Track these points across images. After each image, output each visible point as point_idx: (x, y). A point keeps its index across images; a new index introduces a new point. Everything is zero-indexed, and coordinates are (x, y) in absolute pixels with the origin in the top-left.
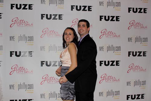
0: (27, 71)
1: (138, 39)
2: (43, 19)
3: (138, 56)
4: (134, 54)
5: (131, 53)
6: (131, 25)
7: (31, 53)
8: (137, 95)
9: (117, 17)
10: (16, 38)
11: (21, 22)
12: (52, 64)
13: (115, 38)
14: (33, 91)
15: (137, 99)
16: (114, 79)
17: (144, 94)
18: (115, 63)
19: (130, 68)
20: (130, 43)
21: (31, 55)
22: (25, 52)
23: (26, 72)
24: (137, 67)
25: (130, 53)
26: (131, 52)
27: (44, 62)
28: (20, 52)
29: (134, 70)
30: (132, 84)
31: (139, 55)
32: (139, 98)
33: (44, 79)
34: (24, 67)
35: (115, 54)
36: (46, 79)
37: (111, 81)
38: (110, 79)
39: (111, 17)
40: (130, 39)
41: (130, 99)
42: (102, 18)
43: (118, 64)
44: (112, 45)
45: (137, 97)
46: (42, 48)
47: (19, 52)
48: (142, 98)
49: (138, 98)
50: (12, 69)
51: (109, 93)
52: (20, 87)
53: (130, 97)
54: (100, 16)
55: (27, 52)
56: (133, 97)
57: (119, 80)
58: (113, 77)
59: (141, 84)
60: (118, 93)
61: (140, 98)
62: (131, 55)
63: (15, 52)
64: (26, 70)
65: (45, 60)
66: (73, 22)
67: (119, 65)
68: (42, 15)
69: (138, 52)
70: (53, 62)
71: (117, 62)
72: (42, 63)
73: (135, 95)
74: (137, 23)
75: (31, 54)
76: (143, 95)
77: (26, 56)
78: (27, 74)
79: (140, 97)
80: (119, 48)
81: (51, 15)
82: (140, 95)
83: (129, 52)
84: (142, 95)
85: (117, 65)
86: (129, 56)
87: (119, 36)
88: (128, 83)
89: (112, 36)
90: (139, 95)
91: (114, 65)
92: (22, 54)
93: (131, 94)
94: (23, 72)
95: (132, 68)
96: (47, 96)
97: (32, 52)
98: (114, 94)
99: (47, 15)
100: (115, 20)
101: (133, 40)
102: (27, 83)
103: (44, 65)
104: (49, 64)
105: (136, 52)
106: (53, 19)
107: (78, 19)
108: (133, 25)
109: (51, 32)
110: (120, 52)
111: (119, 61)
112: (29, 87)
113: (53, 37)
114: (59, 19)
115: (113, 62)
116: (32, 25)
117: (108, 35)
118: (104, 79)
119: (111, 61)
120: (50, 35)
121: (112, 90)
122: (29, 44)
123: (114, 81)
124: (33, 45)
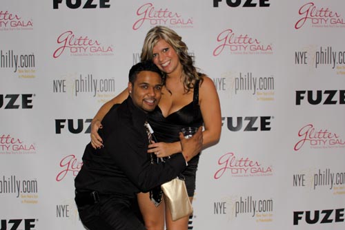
0: (20, 145)
1: (324, 57)
2: (57, 8)
3: (326, 103)
4: (315, 98)
5: (306, 96)
6: (304, 16)
7: (29, 99)
8: (323, 212)
11: (2, 16)
12: (85, 126)
13: (258, 53)
14: (37, 197)
15: (322, 222)
16: (256, 166)
17: (343, 210)
18: (257, 124)
19: (303, 137)
20: (301, 66)
21: (29, 104)
22: (14, 97)
23: (18, 149)
24: (322, 135)
25: (302, 95)
26: (304, 92)
27: (64, 121)
29: (314, 142)
30: (309, 180)
31: (328, 101)
32: (329, 218)
33: (66, 168)
34: (12, 136)
35: (258, 99)
36: (70, 166)
37: (249, 171)
38: (245, 168)
40: (300, 57)
41: (302, 222)
43: (267, 126)
44: (249, 75)
45: (322, 216)
46: (58, 85)
48: (338, 220)
49: (325, 220)
51: (241, 206)
52: (4, 186)
53: (304, 216)
55: (18, 95)
56: (312, 218)
57: (269, 170)
58: (254, 163)
59: (334, 182)
60: (267, 205)
61: (331, 221)
62: (305, 101)
65: (67, 118)
66: (139, 13)
67: (269, 129)
69: (326, 92)
70: (87, 121)
72: (59, 125)
73: (317, 213)
74: (321, 11)
75: (30, 101)
76: (341, 213)
78: (21, 153)
79: (332, 216)
82: (332, 211)
83: (298, 93)
84: (338, 211)
85: (263, 128)
86: (298, 103)
87: (269, 48)
88: (298, 180)
89: (248, 48)
90: (328, 212)
91: (256, 129)
92: (6, 101)
93: (305, 210)
94: (11, 148)
96: (73, 211)
97: (30, 96)
98: (257, 209)
100: (258, 5)
102: (20, 178)
103: (65, 130)
104: (76, 127)
105: (319, 93)
106: (84, 7)
107: (152, 5)
108: (309, 16)
109: (82, 42)
110: (273, 94)
111: (269, 118)
112: (25, 186)
113: (87, 55)
114: (101, 7)
115: (252, 120)
116: (30, 23)
117: (238, 47)
118: (228, 166)
119: (246, 119)
120: (78, 49)
121: (250, 198)
122: (23, 76)
123: (257, 172)
124: (34, 77)
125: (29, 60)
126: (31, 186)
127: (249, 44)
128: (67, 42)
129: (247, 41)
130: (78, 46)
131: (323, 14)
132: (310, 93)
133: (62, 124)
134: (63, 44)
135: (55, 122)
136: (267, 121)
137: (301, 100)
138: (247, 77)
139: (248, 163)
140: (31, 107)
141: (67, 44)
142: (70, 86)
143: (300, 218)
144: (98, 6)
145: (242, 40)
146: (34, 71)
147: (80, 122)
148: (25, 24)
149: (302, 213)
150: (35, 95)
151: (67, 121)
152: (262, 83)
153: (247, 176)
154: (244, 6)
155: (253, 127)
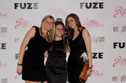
0: (1, 64)
6: (118, 12)
9: (100, 4)
13: (98, 27)
16: (96, 72)
20: (116, 32)
24: (124, 61)
26: (117, 43)
29: (121, 64)
35: (98, 46)
39: (93, 3)
40: (115, 29)
42: (83, 6)
43: (101, 57)
46: (17, 40)
54: (81, 3)
57: (102, 74)
66: (50, 11)
68: (16, 4)
71: (100, 54)
72: (17, 56)
74: (125, 10)
75: (5, 46)
80: (102, 39)
81: (25, 4)
86: (115, 47)
87: (103, 25)
88: (114, 78)
89: (94, 25)
91: (97, 58)
95: (118, 61)
99: (21, 4)
100: (99, 8)
101: (120, 29)
108: (120, 12)
109: (26, 23)
110: (104, 44)
111: (102, 53)
116: (5, 15)
117: (90, 25)
119: (93, 53)
120: (25, 25)
122: (2, 36)
123: (97, 75)
124: (7, 36)
125: (5, 30)
129: (94, 22)
130: (25, 24)
134: (19, 23)
135: (15, 54)
138: (93, 37)
144: (33, 8)
146: (7, 34)
153: (93, 76)
154: (93, 8)
155: (96, 57)
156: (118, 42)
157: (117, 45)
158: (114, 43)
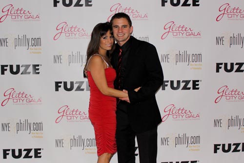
0: (31, 99)
1: (235, 40)
2: (56, 6)
3: (237, 71)
4: (229, 68)
5: (223, 66)
6: (222, 12)
7: (37, 67)
8: (234, 144)
10: (11, 42)
11: (19, 12)
12: (76, 86)
13: (191, 38)
14: (42, 134)
15: (233, 152)
16: (189, 113)
18: (190, 85)
19: (221, 94)
20: (220, 46)
21: (37, 71)
23: (30, 102)
24: (233, 93)
25: (220, 66)
26: (222, 64)
27: (61, 83)
28: (18, 67)
29: (228, 98)
31: (239, 70)
32: (238, 149)
33: (62, 114)
34: (26, 93)
35: (191, 69)
36: (65, 113)
37: (184, 117)
40: (219, 40)
41: (220, 151)
42: (166, 2)
43: (197, 87)
44: (185, 52)
45: (233, 147)
46: (57, 59)
47: (17, 65)
48: (243, 150)
49: (235, 150)
50: (5, 96)
51: (179, 140)
52: (20, 127)
55: (29, 65)
57: (198, 116)
58: (188, 111)
59: (242, 124)
60: (196, 140)
61: (239, 151)
62: (222, 70)
63: (9, 66)
64: (29, 98)
65: (63, 80)
66: (112, 10)
67: (198, 89)
70: (77, 83)
71: (194, 82)
72: (57, 85)
73: (230, 145)
74: (234, 9)
75: (38, 69)
77: (29, 73)
78: (32, 104)
79: (240, 148)
82: (240, 144)
83: (218, 65)
85: (194, 88)
86: (218, 71)
87: (199, 34)
88: (217, 123)
89: (184, 34)
90: (237, 145)
91: (189, 89)
92: (22, 69)
93: (221, 143)
94: (25, 101)
95: (224, 93)
96: (67, 143)
97: (38, 65)
98: (189, 142)
100: (192, 5)
101: (226, 41)
102: (31, 121)
103: (62, 89)
104: (69, 87)
105: (232, 64)
106: (74, 6)
107: (120, 5)
109: (73, 30)
110: (201, 65)
111: (198, 81)
112: (35, 127)
113: (76, 38)
114: (86, 6)
115: (187, 82)
116: (38, 17)
117: (178, 34)
118: (171, 113)
119: (183, 82)
120: (71, 34)
121: (185, 135)
122: (33, 52)
123: (189, 117)
124: (40, 53)
125: (37, 42)
126: (38, 127)
127: (186, 31)
128: (63, 29)
129: (184, 29)
130: (70, 32)
131: (235, 11)
132: (226, 65)
133: (59, 85)
134: (60, 31)
135: (54, 83)
136: (197, 83)
137: (220, 70)
138: (184, 54)
139: (184, 112)
140: (38, 73)
141: (63, 31)
142: (65, 59)
143: (219, 149)
144: (84, 5)
145: (180, 29)
146: (41, 49)
147: (72, 83)
148: (35, 17)
149: (220, 145)
150: (41, 65)
151: (63, 83)
152: (194, 58)
153: (183, 120)
154: (182, 6)
155: (188, 87)
156: (223, 62)
157: (221, 68)
158: (217, 64)
